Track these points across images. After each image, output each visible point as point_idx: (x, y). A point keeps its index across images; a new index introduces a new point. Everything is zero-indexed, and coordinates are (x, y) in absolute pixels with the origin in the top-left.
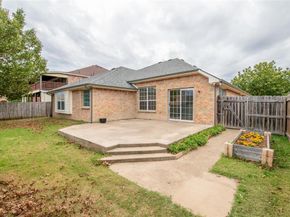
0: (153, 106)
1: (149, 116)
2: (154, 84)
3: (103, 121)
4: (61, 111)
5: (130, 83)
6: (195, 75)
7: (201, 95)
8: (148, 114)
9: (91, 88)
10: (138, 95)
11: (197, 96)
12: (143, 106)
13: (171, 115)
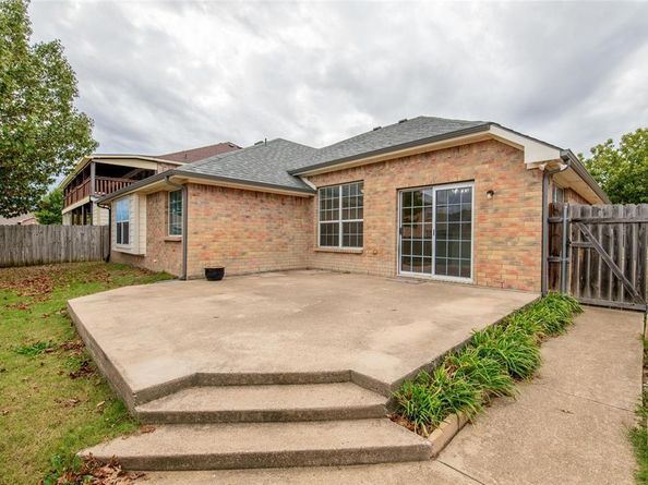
0: (355, 236)
1: (344, 263)
2: (358, 176)
3: (215, 275)
4: (122, 248)
5: (296, 175)
6: (480, 143)
7: (498, 202)
8: (340, 258)
9: (185, 185)
10: (316, 205)
11: (483, 207)
12: (328, 236)
13: (406, 261)
